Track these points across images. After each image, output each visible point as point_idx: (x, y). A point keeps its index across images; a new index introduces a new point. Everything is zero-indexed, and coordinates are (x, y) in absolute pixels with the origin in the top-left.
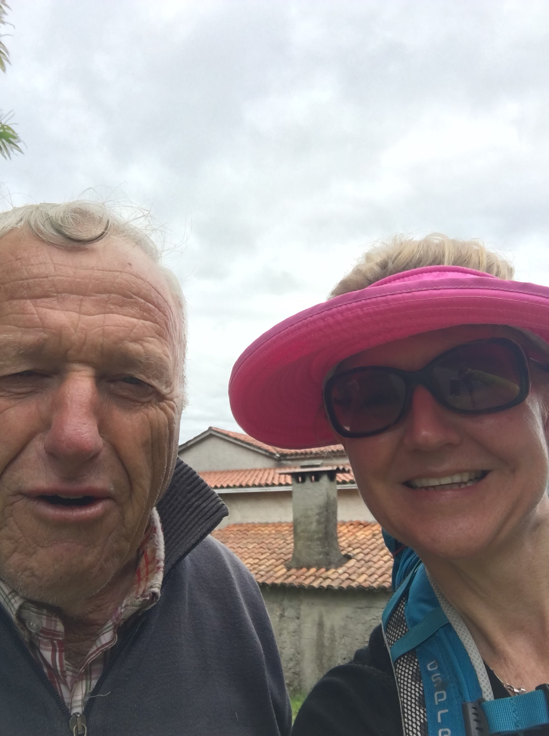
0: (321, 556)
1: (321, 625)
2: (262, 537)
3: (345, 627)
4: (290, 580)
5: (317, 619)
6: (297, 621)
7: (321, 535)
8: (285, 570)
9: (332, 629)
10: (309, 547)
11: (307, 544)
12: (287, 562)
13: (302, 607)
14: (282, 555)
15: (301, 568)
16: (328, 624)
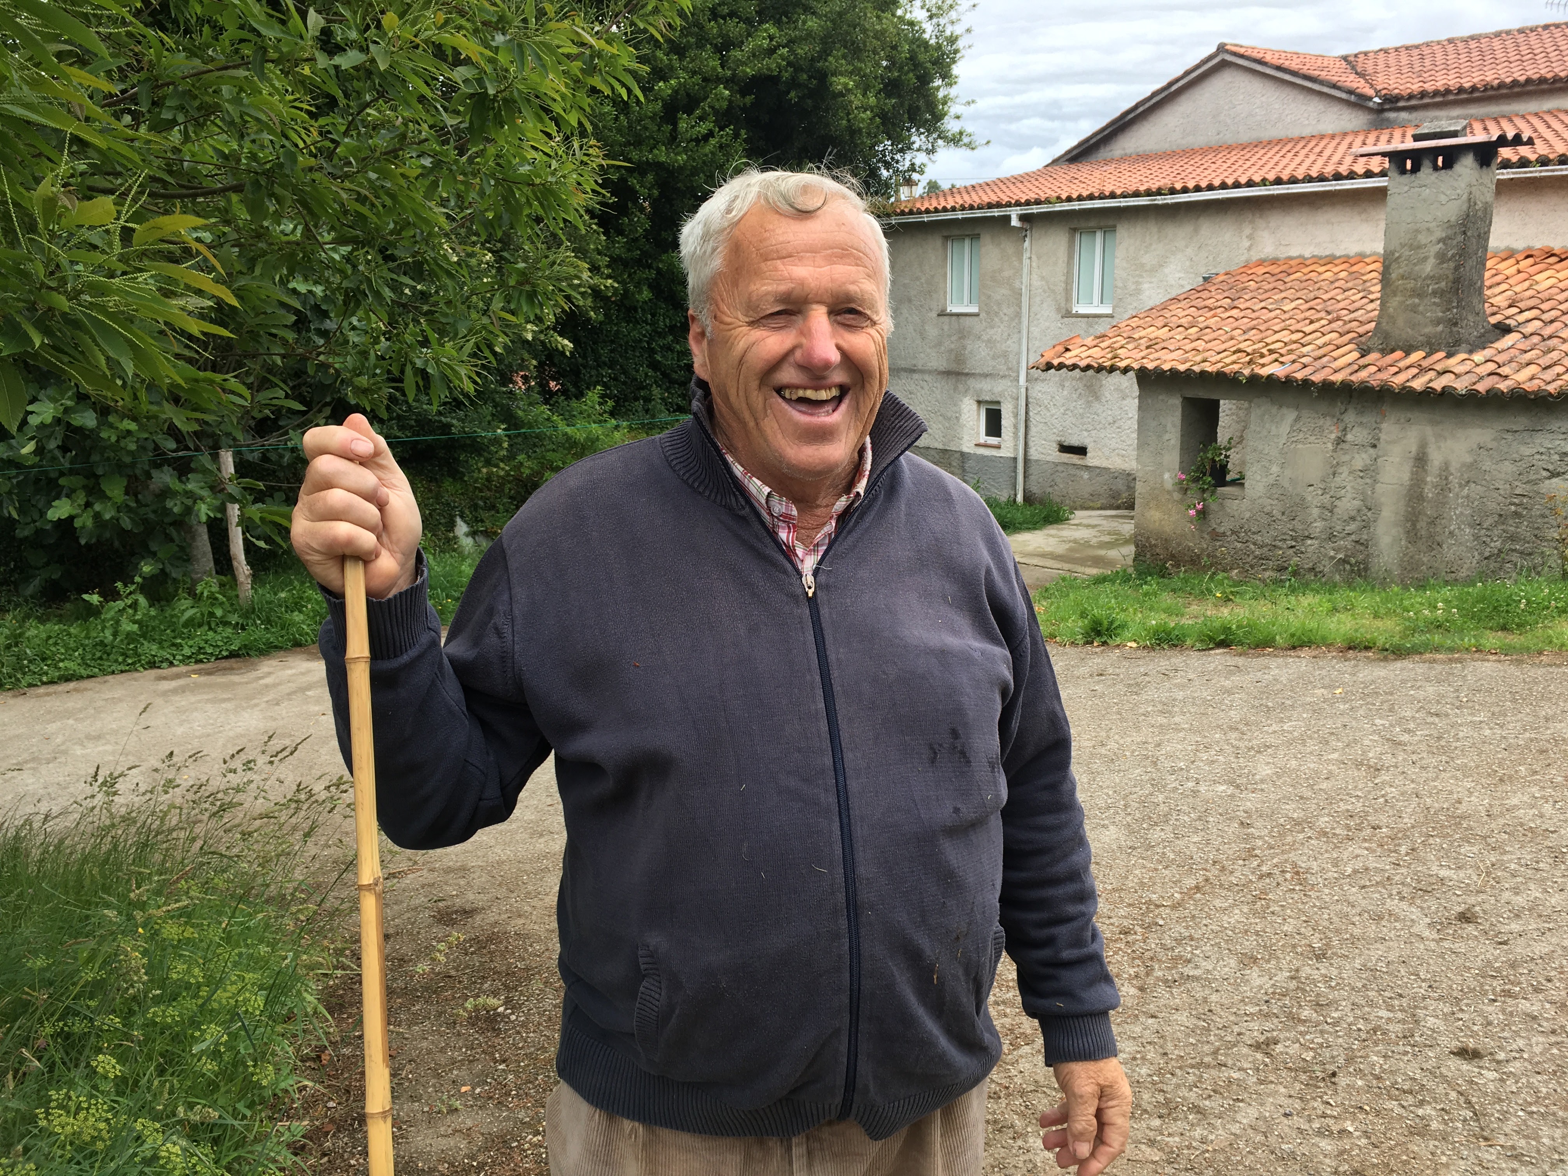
0: (1440, 328)
1: (1421, 460)
2: (1317, 286)
3: (1472, 466)
4: (1363, 375)
5: (1414, 449)
6: (1372, 451)
7: (1443, 284)
8: (1355, 355)
9: (1446, 467)
10: (1414, 309)
11: (1409, 302)
12: (1363, 339)
13: (1384, 426)
14: (1355, 324)
15: (1393, 351)
16: (1436, 458)
